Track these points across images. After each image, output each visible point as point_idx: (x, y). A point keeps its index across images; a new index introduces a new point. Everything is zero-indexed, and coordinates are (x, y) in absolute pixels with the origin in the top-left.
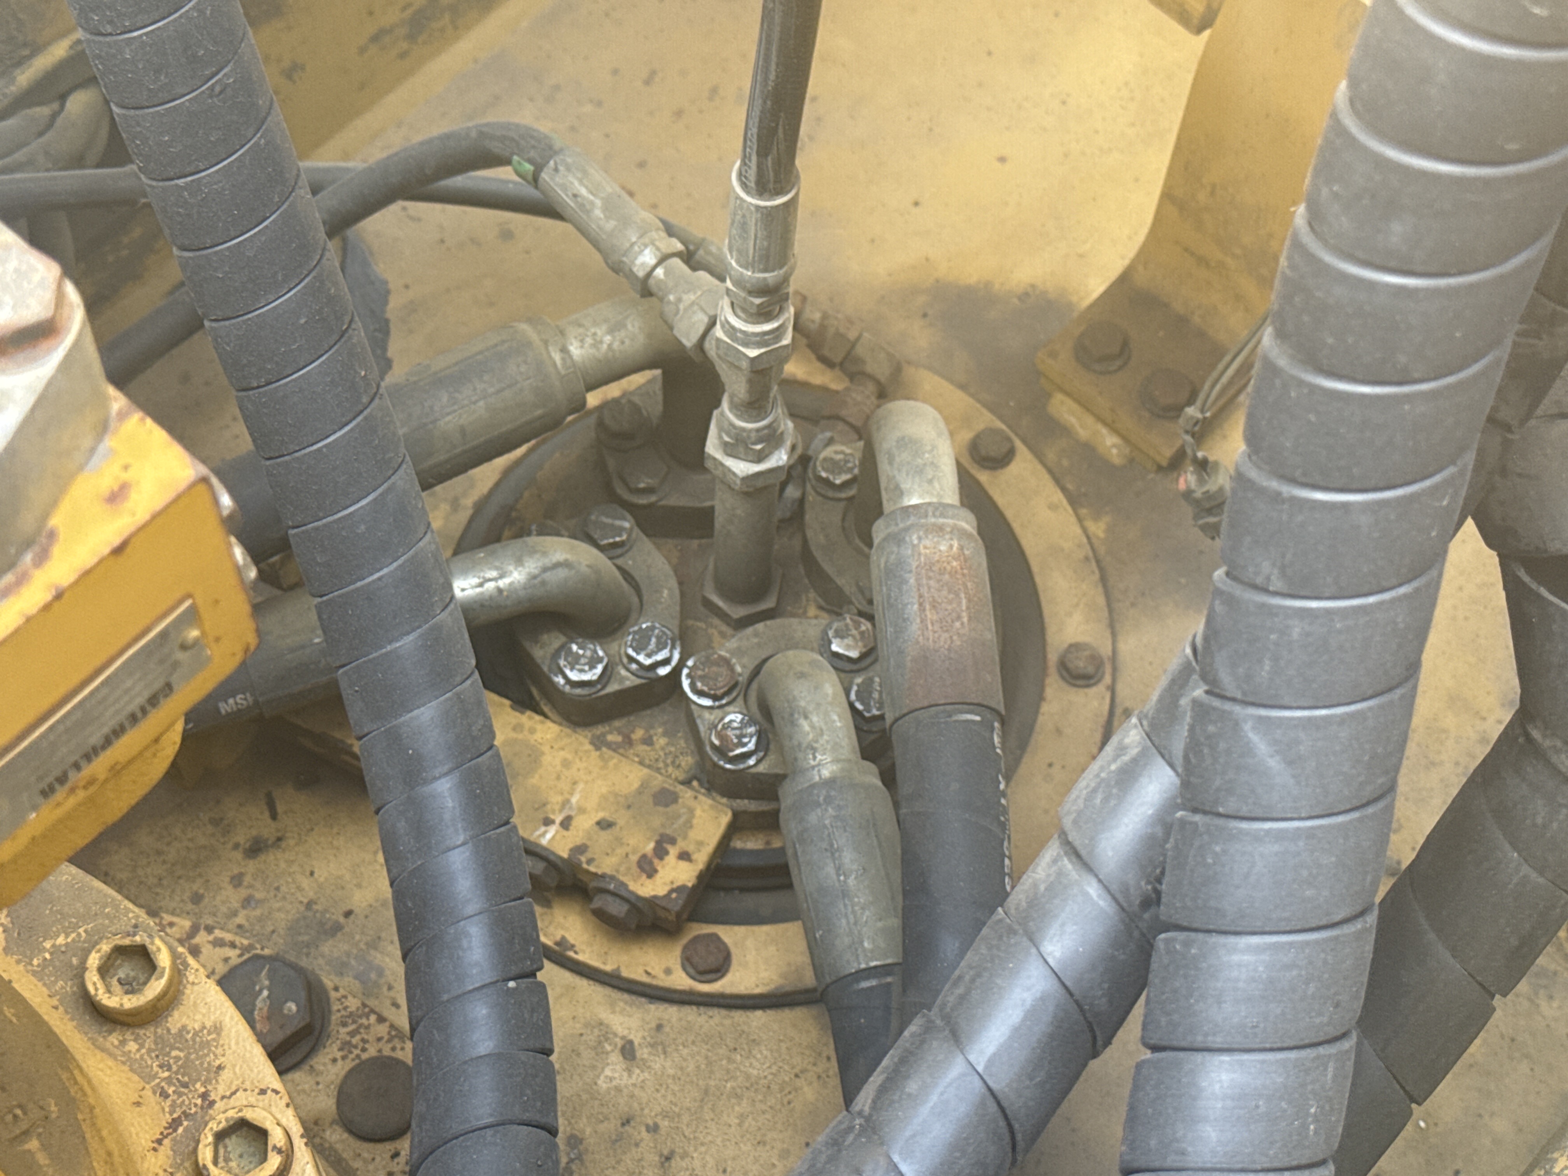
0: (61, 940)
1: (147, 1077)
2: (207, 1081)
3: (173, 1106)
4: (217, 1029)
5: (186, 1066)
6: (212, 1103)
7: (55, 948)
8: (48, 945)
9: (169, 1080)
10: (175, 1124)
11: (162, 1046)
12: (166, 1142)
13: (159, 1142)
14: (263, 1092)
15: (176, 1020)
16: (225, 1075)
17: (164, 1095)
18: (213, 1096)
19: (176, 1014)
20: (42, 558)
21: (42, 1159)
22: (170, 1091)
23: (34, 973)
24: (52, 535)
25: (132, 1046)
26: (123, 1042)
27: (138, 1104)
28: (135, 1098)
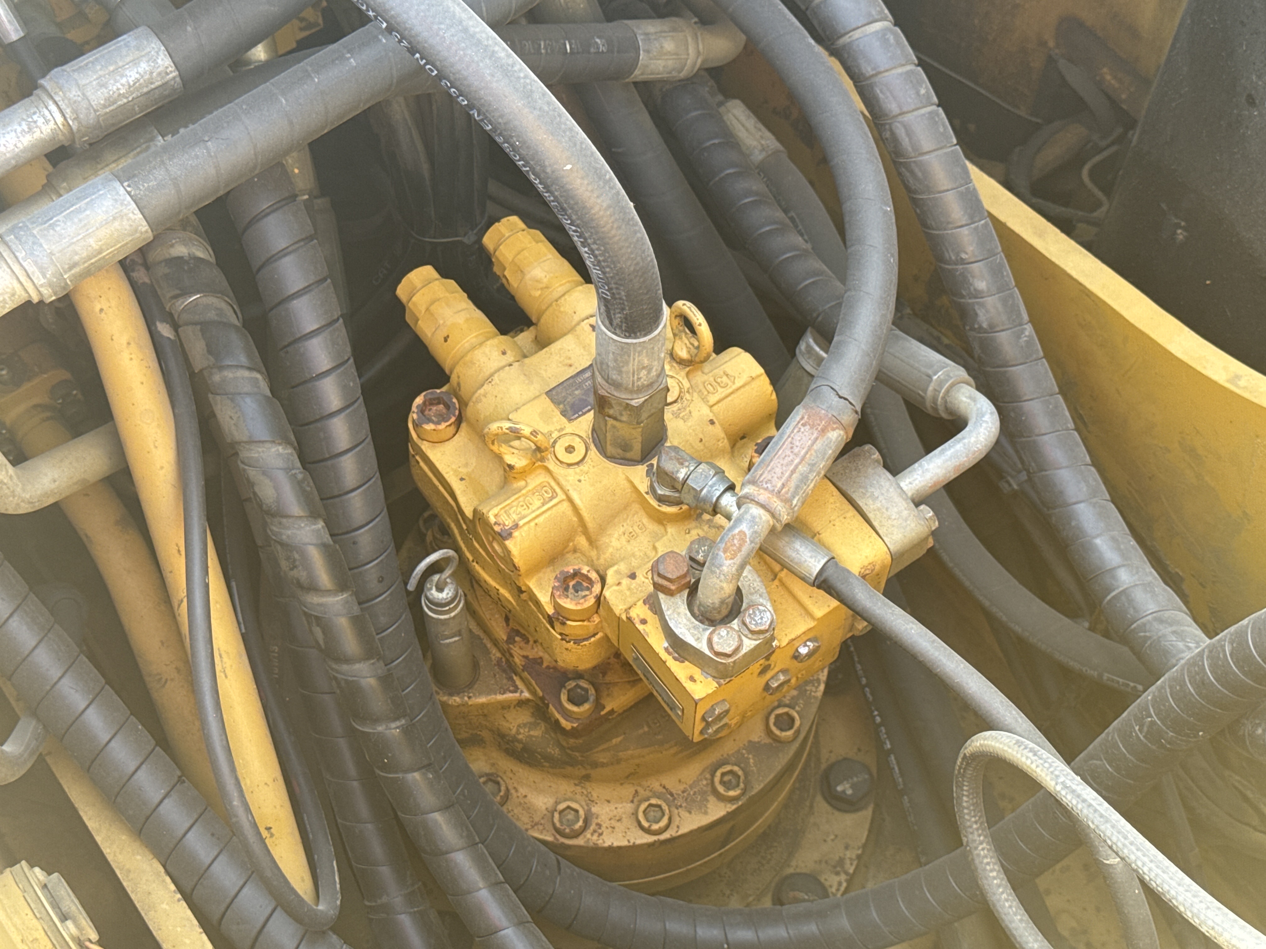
0: (751, 761)
1: (691, 787)
2: (686, 807)
3: (678, 795)
4: (706, 813)
5: (694, 801)
6: (677, 809)
7: (748, 759)
8: (750, 756)
9: (689, 794)
10: (672, 794)
11: (703, 793)
12: (664, 791)
13: (664, 787)
14: (678, 827)
15: (712, 799)
16: (687, 814)
17: (683, 792)
18: (680, 810)
19: (715, 799)
20: (675, 659)
21: (641, 731)
22: (685, 794)
23: (739, 750)
24: (683, 662)
25: (705, 782)
26: (706, 779)
27: (680, 781)
28: (683, 780)
